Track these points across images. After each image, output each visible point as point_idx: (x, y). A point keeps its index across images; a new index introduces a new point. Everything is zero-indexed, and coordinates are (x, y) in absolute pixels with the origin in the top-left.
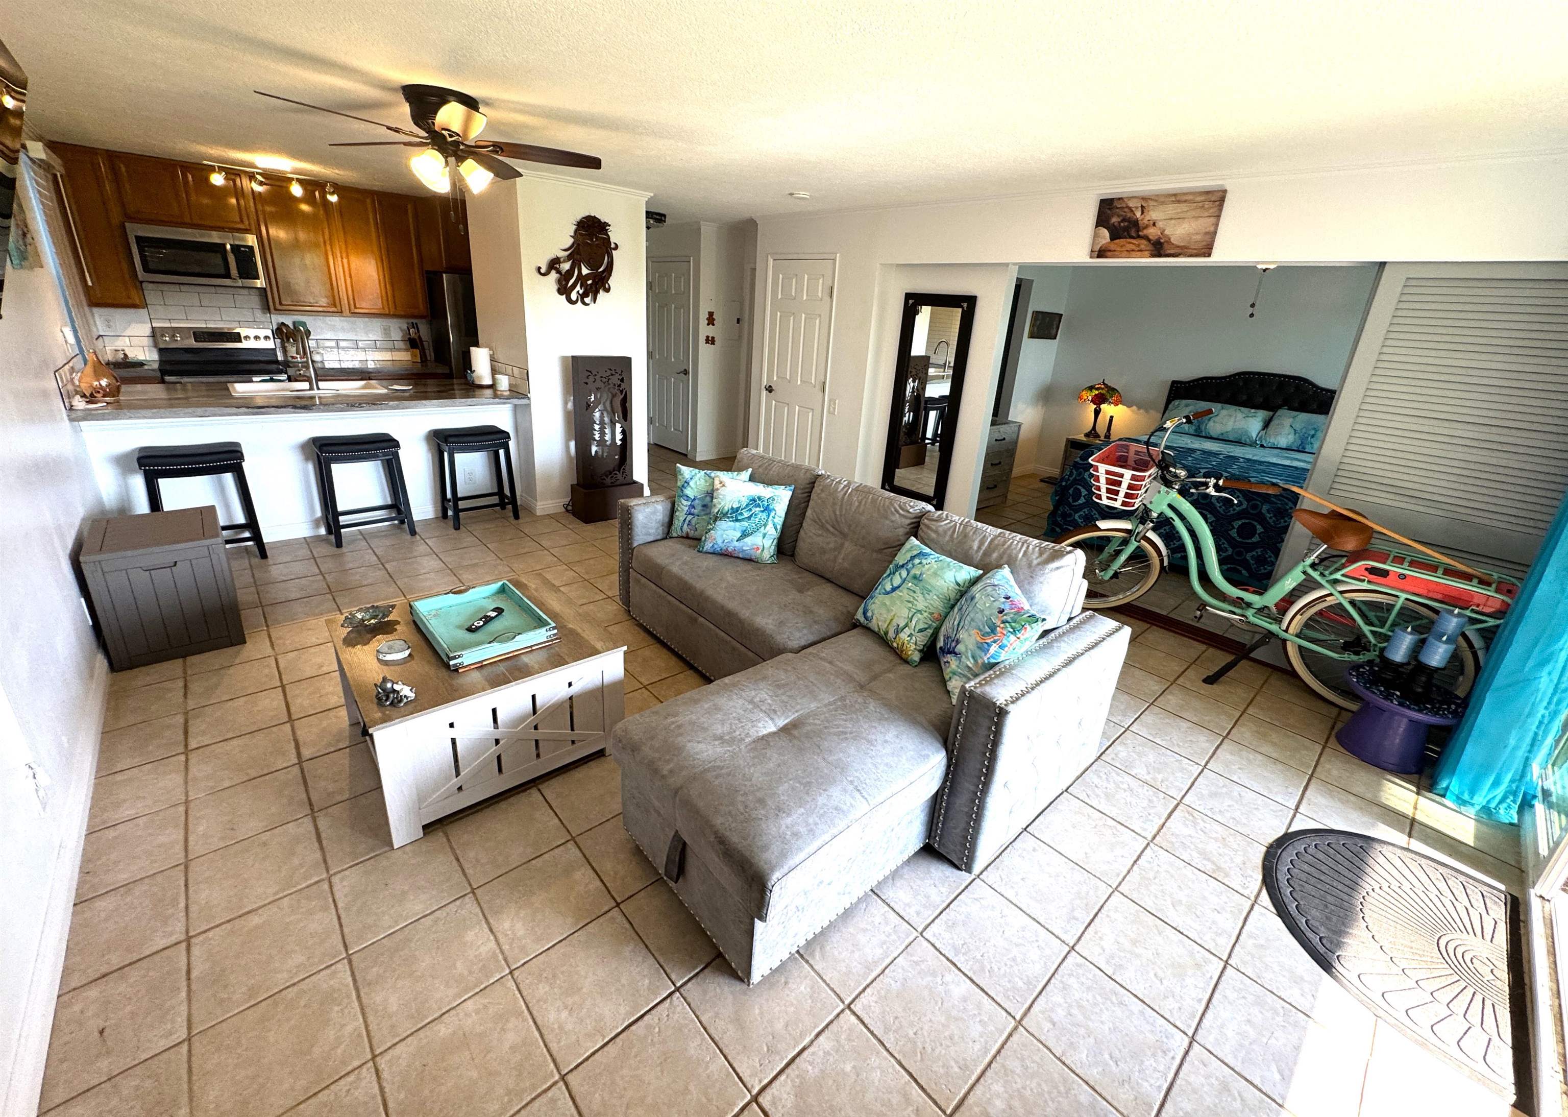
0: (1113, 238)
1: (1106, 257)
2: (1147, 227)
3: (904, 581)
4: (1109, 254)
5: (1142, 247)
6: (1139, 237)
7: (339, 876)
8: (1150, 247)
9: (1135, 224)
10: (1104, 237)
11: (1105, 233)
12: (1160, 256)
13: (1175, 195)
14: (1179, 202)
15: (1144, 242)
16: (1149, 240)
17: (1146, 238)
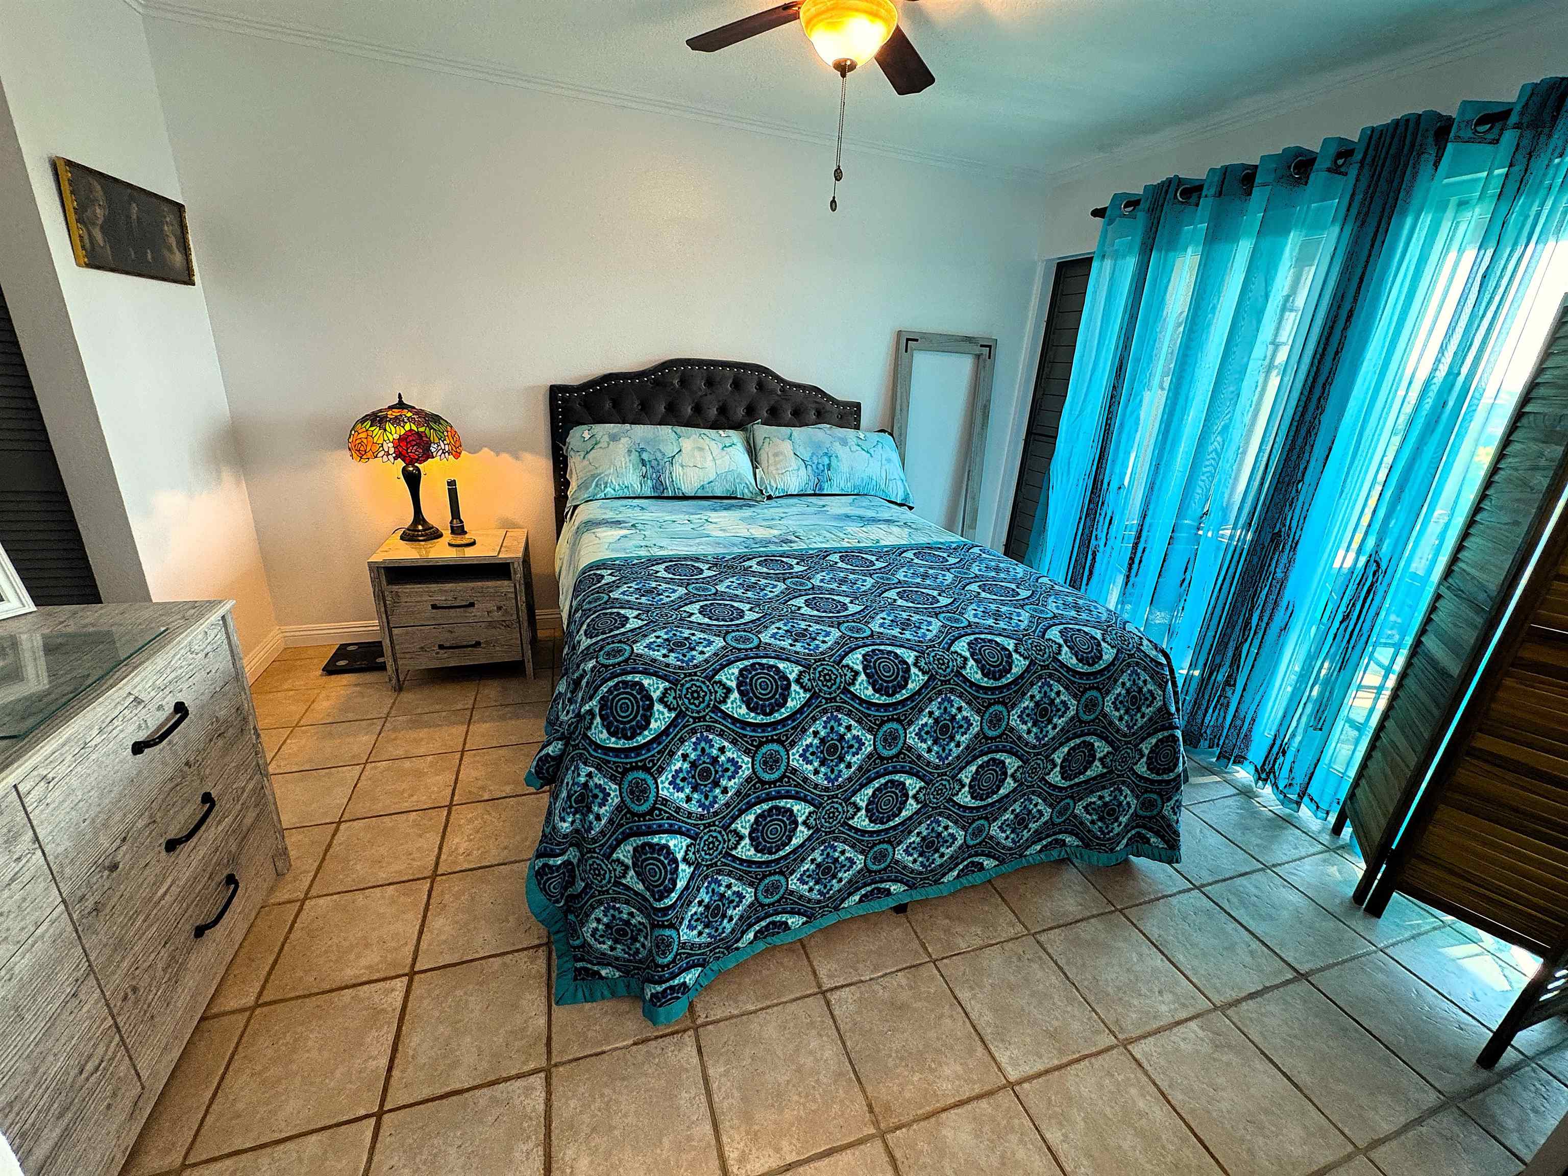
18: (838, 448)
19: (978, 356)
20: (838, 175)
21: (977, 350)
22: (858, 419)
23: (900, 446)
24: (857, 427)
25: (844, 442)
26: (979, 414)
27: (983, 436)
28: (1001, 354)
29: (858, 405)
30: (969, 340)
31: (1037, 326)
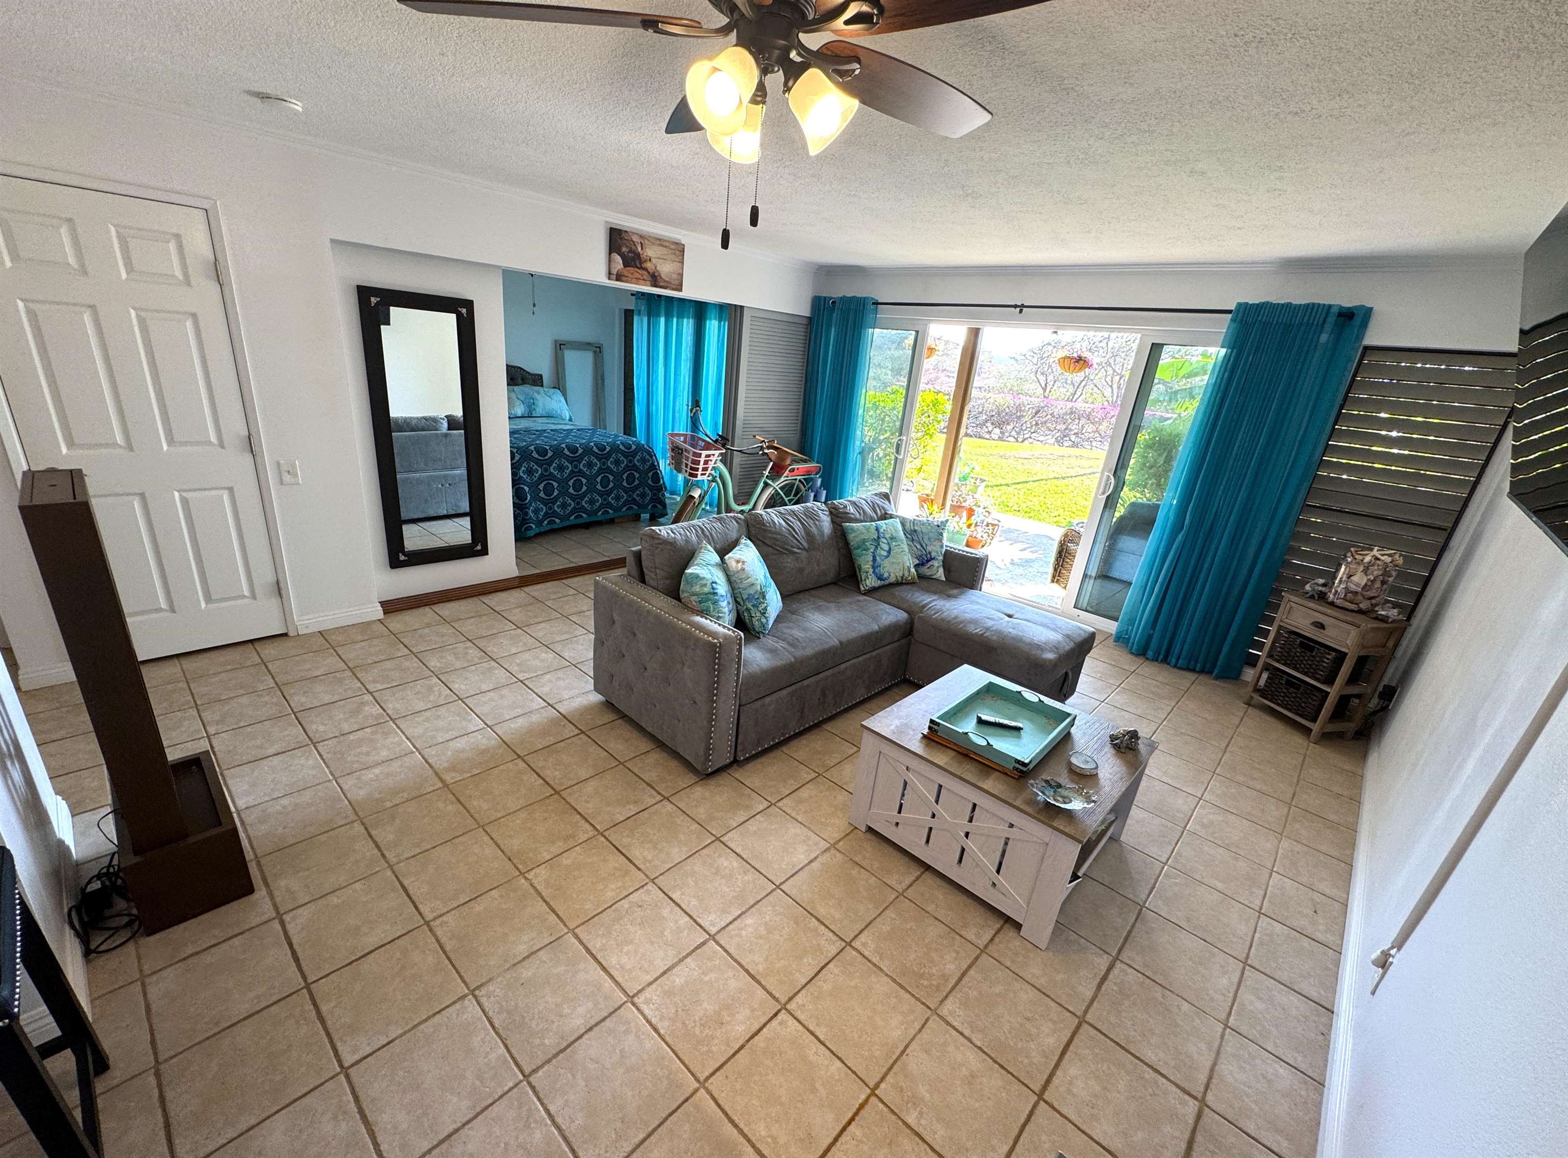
0: (626, 264)
1: (622, 281)
2: (645, 261)
3: (888, 544)
4: (624, 279)
5: (645, 277)
6: (642, 268)
7: (1159, 859)
8: (650, 279)
9: (638, 255)
10: (618, 263)
11: (618, 259)
12: (656, 286)
13: (660, 240)
14: (663, 246)
15: (645, 273)
16: (649, 273)
17: (646, 269)
18: (536, 395)
19: (595, 352)
20: (534, 305)
21: (594, 349)
22: (542, 382)
23: (564, 395)
24: (542, 386)
25: (539, 393)
26: (600, 382)
27: (603, 390)
28: (606, 350)
29: (541, 376)
30: (589, 344)
31: (620, 338)
